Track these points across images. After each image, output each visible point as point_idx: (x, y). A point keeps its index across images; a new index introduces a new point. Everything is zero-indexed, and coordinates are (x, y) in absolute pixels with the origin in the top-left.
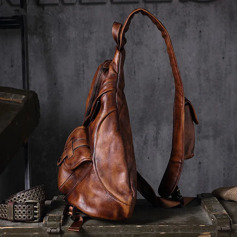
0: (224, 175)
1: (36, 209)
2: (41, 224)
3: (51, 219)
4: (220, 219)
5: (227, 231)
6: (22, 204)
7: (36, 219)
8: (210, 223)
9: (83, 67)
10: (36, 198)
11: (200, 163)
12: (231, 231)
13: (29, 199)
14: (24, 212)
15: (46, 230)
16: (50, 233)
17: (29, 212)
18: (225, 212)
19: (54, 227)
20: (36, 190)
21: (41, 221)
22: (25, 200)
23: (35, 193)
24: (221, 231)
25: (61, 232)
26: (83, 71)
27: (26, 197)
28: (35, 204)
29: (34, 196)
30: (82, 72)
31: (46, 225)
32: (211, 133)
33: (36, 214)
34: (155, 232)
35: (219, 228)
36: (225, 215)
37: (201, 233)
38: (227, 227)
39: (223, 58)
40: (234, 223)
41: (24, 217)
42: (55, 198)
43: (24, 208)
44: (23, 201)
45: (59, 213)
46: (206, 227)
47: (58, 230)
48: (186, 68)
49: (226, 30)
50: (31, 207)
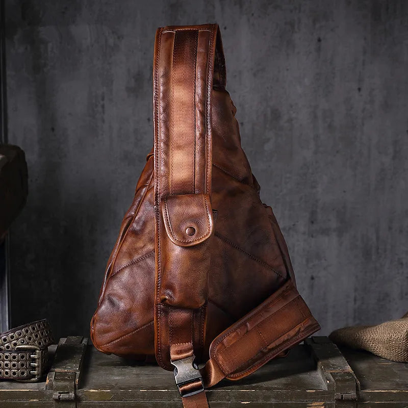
1: (34, 360)
2: (43, 386)
3: (60, 377)
4: (341, 380)
5: (352, 401)
6: (11, 352)
7: (34, 376)
8: (324, 387)
9: (103, 99)
10: (34, 341)
11: (312, 279)
12: (359, 400)
13: (23, 343)
14: (14, 365)
15: (52, 394)
16: (58, 400)
17: (22, 365)
18: (349, 368)
19: (64, 390)
20: (33, 329)
22: (15, 345)
23: (31, 334)
24: (341, 401)
25: (77, 399)
26: (103, 106)
27: (17, 339)
28: (33, 351)
29: (30, 339)
30: (100, 109)
31: (50, 387)
32: (333, 225)
33: (34, 368)
34: (233, 400)
35: (338, 395)
36: (349, 374)
37: (309, 403)
38: (352, 394)
39: (359, 89)
40: (364, 387)
41: (14, 373)
42: (63, 341)
43: (14, 357)
44: (11, 346)
45: (72, 368)
46: (317, 393)
47: (72, 395)
48: (291, 106)
49: (365, 39)
50: (27, 356)
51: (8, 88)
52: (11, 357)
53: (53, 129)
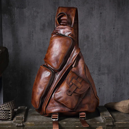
0: (113, 95)
1: (10, 113)
2: (12, 122)
3: (18, 119)
4: (108, 119)
5: (111, 126)
6: (2, 111)
7: (10, 119)
8: (102, 121)
9: (33, 33)
10: (10, 107)
11: (100, 89)
12: (113, 126)
13: (6, 108)
14: (3, 115)
15: (15, 124)
16: (17, 126)
17: (6, 115)
18: (110, 116)
19: (19, 123)
20: (9, 103)
21: (12, 120)
22: (4, 108)
23: (9, 105)
24: (108, 126)
25: (23, 126)
26: (33, 35)
28: (9, 111)
29: (8, 107)
30: (32, 36)
31: (15, 122)
32: (106, 72)
33: (10, 116)
34: (73, 126)
35: (107, 124)
36: (110, 117)
37: (97, 127)
38: (111, 124)
39: (114, 29)
40: (115, 121)
41: (3, 118)
42: (19, 108)
43: (3, 112)
44: (2, 109)
45: (22, 116)
46: (100, 123)
47: (22, 124)
48: (92, 34)
49: (115, 13)
50: (7, 112)
51: (3, 29)
52: (2, 113)
53: (17, 42)
